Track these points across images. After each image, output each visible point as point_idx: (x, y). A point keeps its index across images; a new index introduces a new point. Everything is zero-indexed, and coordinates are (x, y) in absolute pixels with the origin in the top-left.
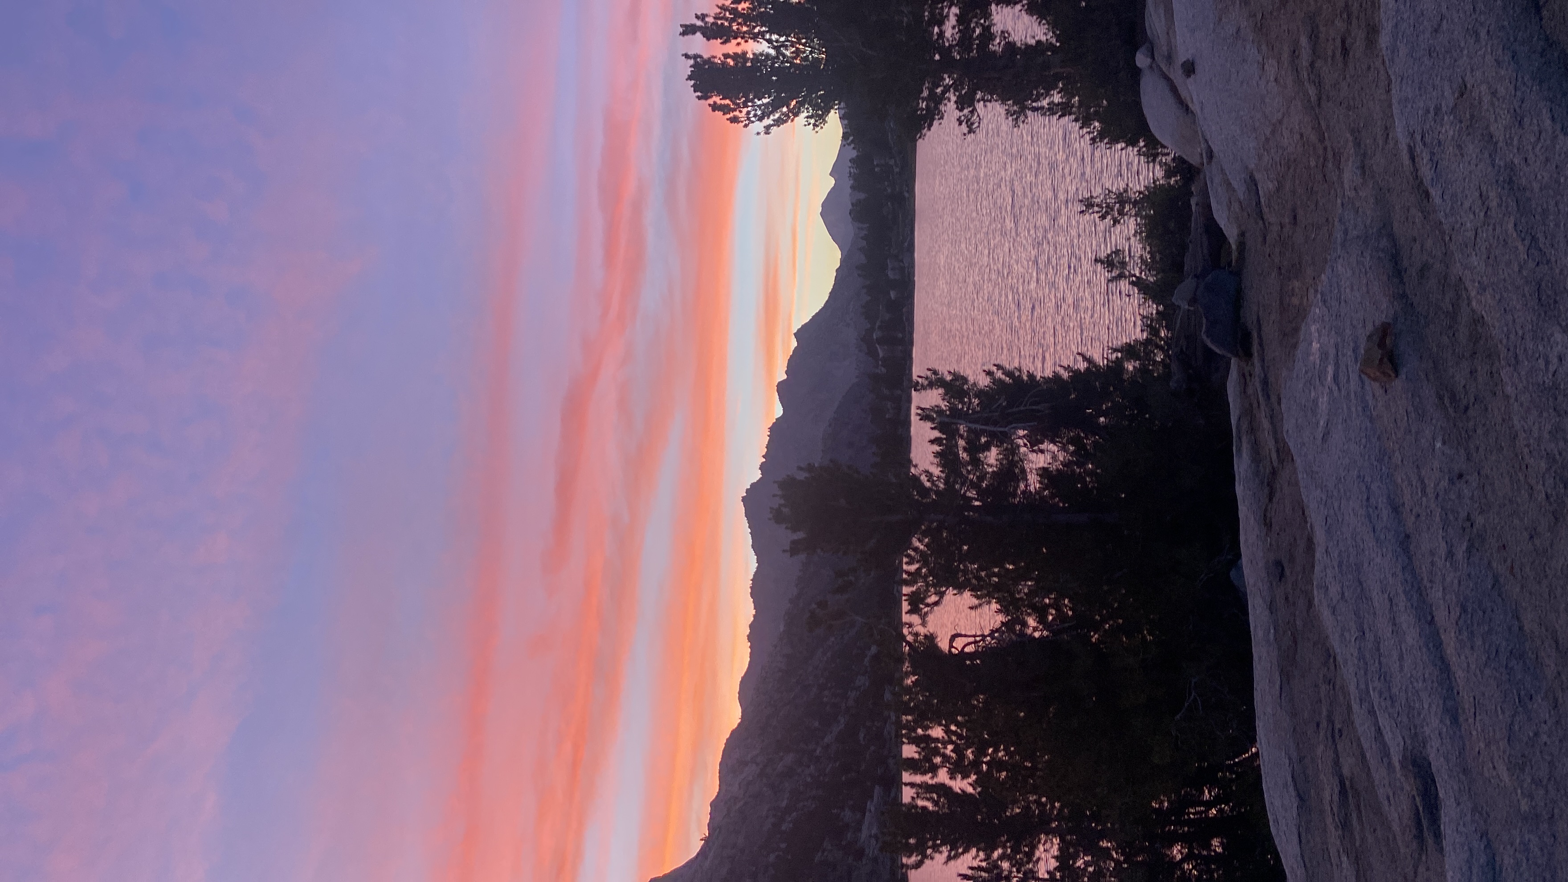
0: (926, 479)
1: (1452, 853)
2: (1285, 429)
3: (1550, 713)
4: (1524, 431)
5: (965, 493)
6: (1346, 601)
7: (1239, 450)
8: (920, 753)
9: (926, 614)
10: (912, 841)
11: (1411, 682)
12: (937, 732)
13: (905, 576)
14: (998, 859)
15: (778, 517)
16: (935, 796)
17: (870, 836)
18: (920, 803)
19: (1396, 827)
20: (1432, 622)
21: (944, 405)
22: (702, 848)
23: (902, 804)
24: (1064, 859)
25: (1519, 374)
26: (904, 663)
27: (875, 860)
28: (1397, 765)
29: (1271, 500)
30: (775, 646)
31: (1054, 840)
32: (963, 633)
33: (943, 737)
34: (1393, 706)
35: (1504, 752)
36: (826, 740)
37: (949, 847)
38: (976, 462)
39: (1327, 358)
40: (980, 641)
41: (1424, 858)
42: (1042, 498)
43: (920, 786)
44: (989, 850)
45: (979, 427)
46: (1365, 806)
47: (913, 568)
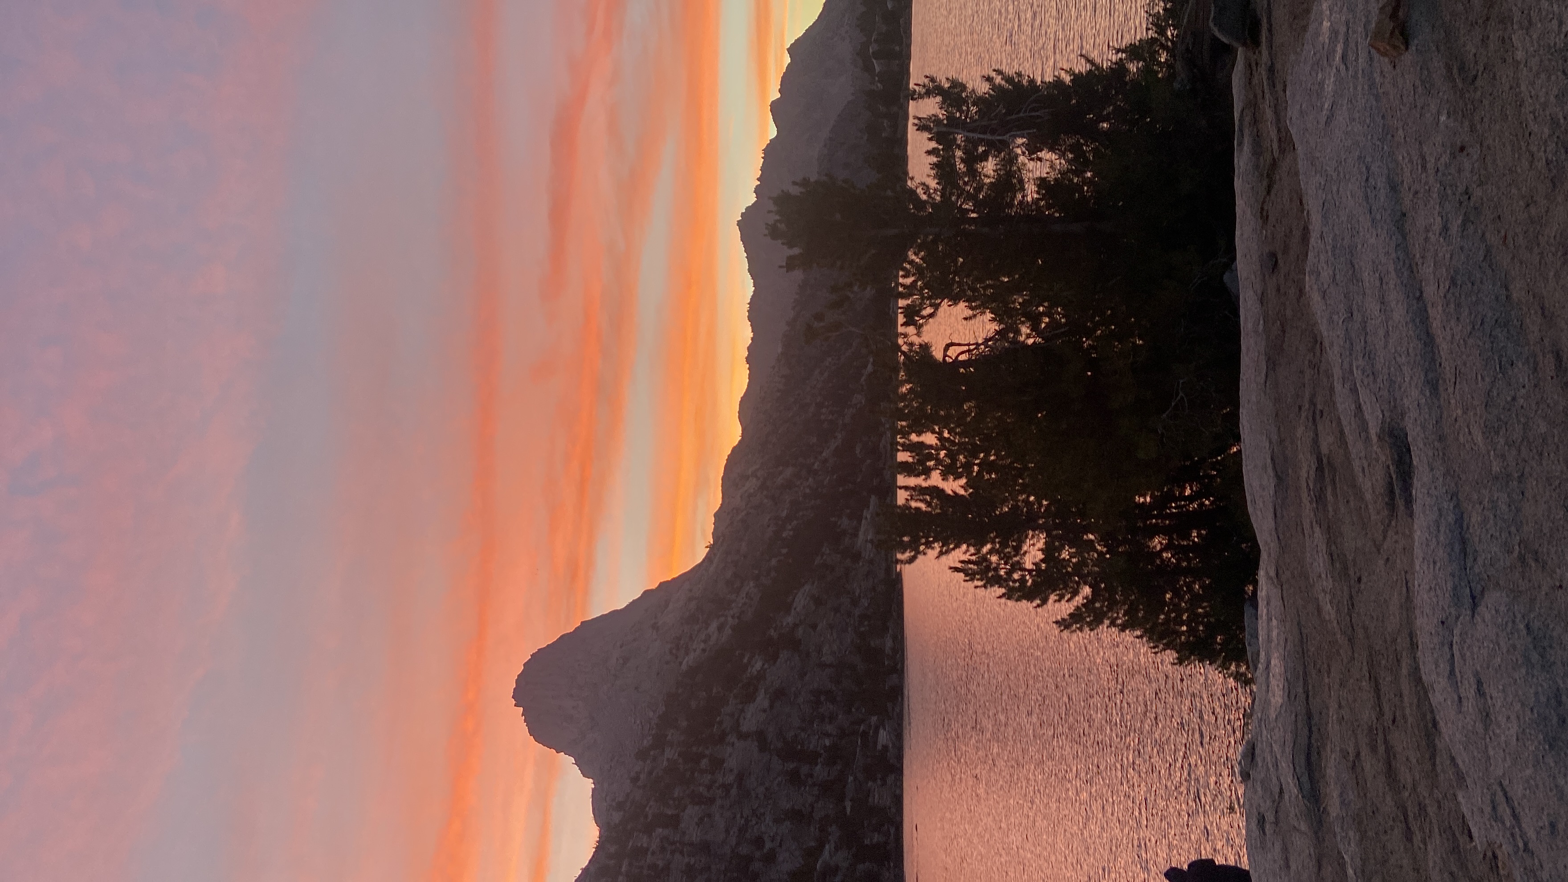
0: (922, 192)
1: (1421, 515)
2: (1288, 116)
3: (1529, 376)
4: (1531, 97)
5: (961, 205)
6: (1337, 284)
7: (1240, 144)
8: (913, 457)
9: (921, 326)
10: (906, 539)
11: (1395, 358)
12: (930, 439)
13: (901, 289)
14: (987, 553)
15: (774, 232)
16: (928, 498)
17: (866, 541)
18: (914, 504)
19: (1368, 496)
20: (1420, 298)
21: (941, 114)
22: (707, 554)
23: (896, 506)
24: (1049, 551)
25: (1531, 37)
26: (899, 372)
27: (871, 562)
28: (1374, 438)
29: (1269, 192)
30: (774, 367)
31: (1041, 535)
32: (957, 342)
33: (936, 444)
34: (1375, 381)
35: (1481, 417)
36: (824, 454)
37: (941, 544)
38: (973, 173)
39: (1336, 37)
40: (974, 349)
41: (1393, 523)
42: (1039, 208)
43: (914, 489)
44: (979, 545)
45: (976, 136)
46: (1340, 478)
47: (909, 281)
